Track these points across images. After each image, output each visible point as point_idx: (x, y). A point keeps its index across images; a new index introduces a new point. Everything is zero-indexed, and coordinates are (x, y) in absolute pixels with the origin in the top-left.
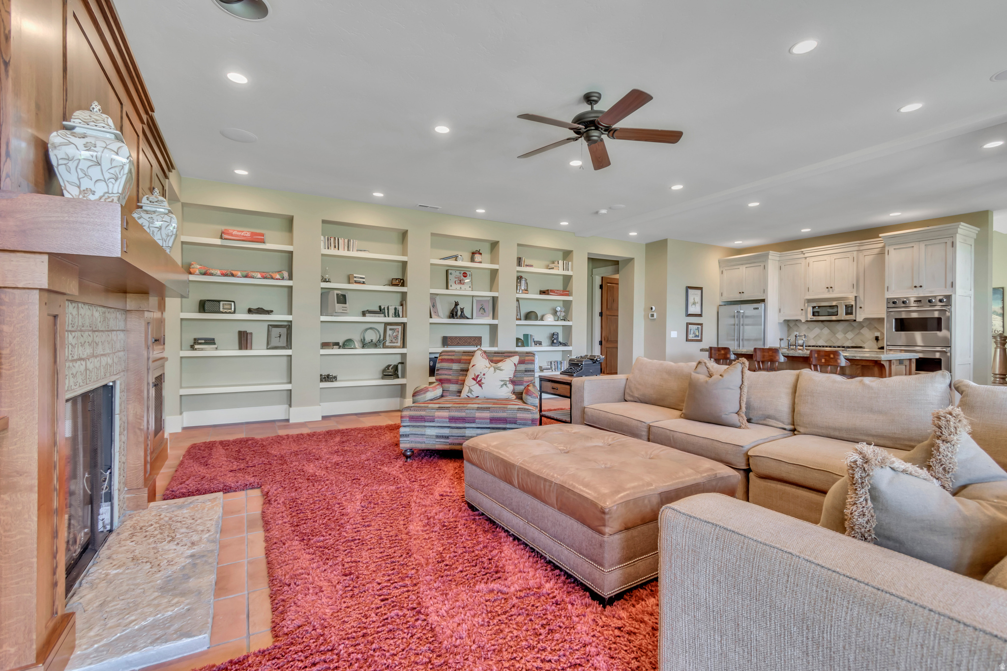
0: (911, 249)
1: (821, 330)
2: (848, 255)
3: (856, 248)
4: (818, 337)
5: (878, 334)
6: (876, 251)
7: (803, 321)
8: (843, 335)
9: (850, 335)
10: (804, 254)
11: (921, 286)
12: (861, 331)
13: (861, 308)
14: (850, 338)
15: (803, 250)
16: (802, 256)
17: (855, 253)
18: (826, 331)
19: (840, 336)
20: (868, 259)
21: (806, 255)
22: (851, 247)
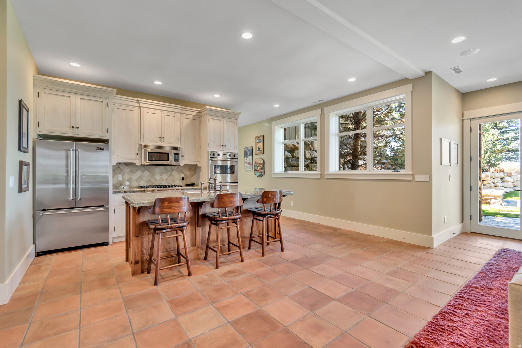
0: (220, 121)
1: (143, 172)
2: (174, 114)
3: (180, 111)
4: (140, 178)
5: (182, 175)
6: (191, 117)
7: (138, 164)
8: (161, 177)
9: (165, 177)
10: (139, 103)
11: (225, 146)
12: (172, 173)
13: (183, 156)
14: (165, 179)
15: (139, 99)
16: (137, 104)
17: (179, 114)
18: (147, 173)
19: (158, 177)
20: (186, 121)
21: (141, 105)
22: (177, 108)
